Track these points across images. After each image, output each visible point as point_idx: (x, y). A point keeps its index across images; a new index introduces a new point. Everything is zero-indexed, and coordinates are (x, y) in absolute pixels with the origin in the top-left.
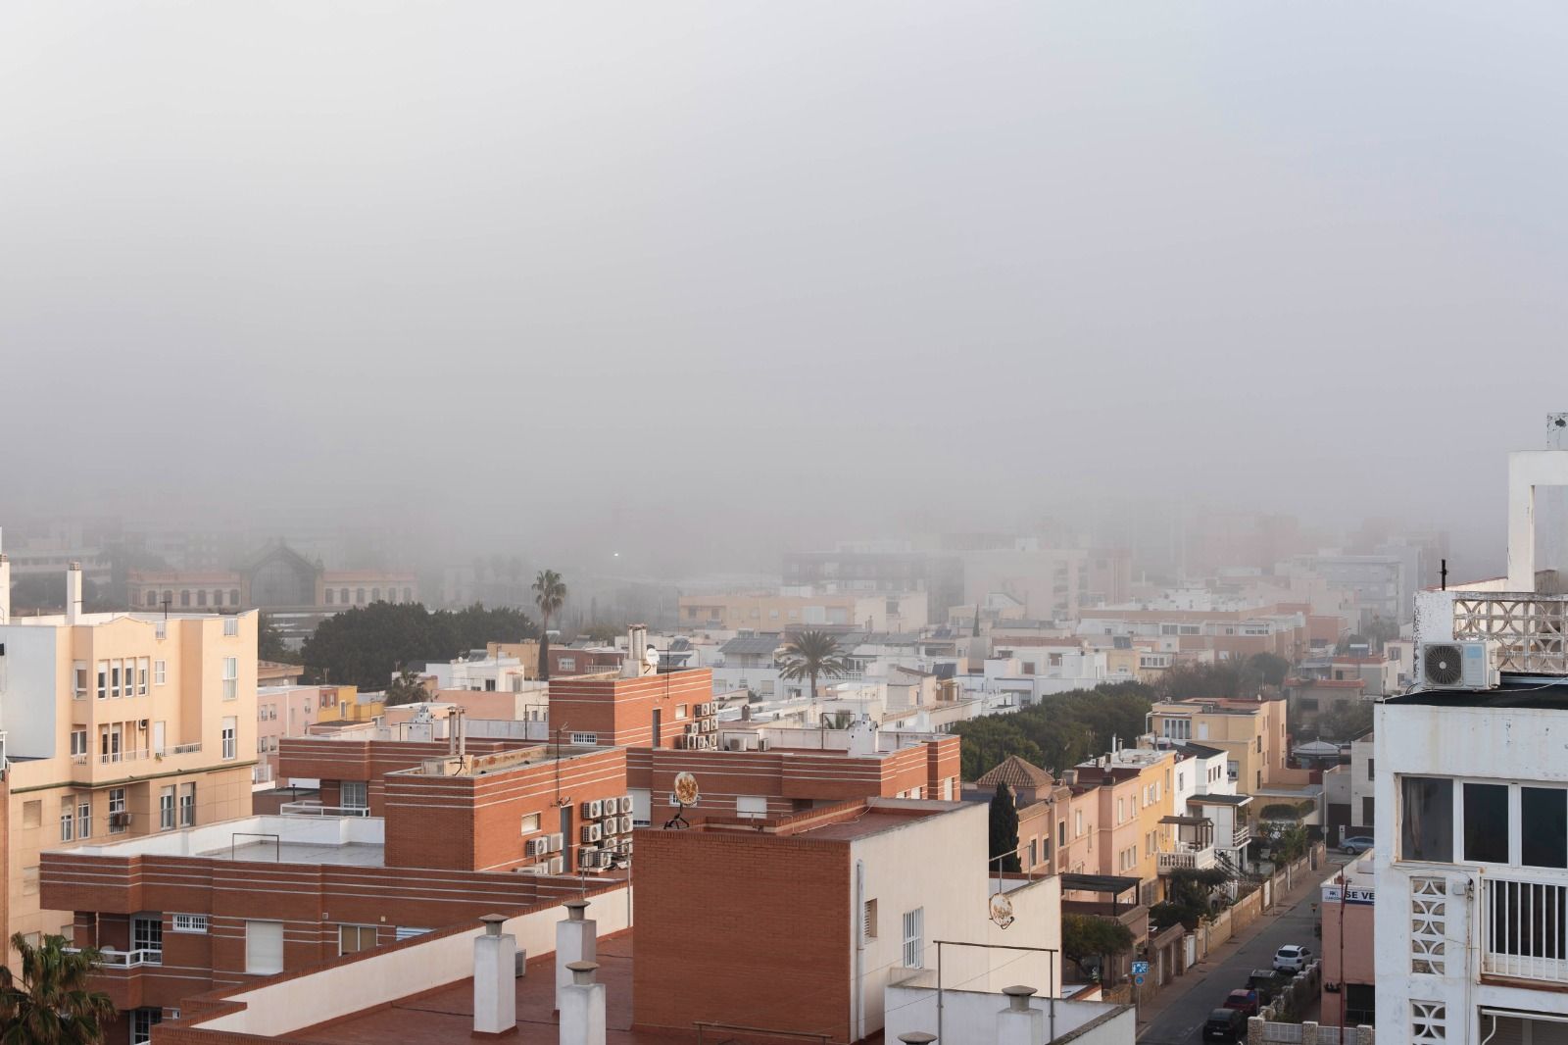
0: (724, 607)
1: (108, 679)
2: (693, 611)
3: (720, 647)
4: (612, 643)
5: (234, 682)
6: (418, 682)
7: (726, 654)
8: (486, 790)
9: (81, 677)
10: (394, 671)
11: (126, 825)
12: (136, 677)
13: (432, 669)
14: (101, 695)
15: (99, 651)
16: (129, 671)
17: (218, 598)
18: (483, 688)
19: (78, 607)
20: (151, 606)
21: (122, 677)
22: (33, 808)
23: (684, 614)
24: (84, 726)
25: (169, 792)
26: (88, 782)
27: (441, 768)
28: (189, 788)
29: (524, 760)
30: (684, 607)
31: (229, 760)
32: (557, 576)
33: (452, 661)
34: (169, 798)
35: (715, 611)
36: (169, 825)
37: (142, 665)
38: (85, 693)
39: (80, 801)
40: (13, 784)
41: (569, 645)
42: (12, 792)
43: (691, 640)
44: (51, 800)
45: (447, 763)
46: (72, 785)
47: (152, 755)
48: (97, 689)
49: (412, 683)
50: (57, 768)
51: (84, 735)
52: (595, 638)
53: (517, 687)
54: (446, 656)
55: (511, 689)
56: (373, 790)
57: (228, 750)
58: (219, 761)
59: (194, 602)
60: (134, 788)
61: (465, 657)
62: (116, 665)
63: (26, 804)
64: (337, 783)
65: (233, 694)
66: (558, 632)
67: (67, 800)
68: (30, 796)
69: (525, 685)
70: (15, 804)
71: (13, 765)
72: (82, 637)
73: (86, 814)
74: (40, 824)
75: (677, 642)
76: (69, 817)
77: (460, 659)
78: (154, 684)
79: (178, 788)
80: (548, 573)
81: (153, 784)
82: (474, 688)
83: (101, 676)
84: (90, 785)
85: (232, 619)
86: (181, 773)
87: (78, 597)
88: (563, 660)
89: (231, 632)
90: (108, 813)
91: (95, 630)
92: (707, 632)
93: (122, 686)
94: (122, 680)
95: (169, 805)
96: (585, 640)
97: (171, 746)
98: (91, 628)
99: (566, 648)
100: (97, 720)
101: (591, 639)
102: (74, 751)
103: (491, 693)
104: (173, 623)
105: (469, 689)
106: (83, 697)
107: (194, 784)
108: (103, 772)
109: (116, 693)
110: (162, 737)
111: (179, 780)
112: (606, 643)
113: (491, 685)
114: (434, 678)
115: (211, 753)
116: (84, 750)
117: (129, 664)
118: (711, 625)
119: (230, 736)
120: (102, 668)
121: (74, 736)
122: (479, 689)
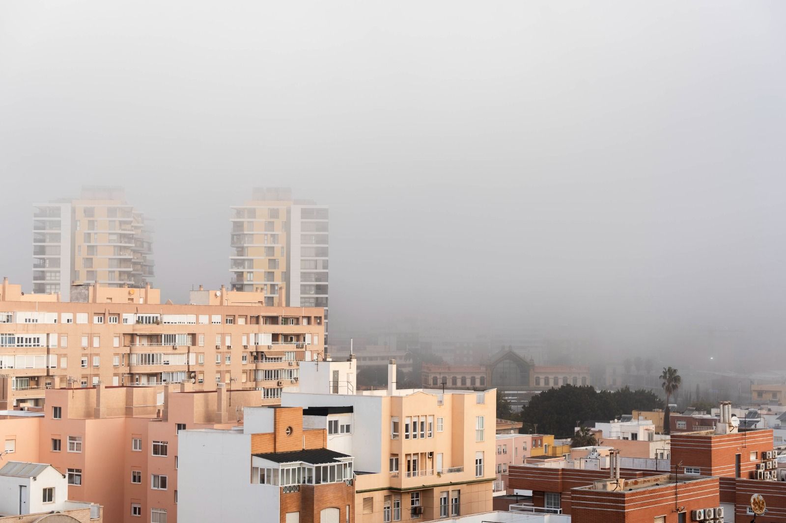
0: (780, 392)
1: (411, 428)
2: (760, 393)
3: (778, 416)
4: (709, 413)
5: (482, 431)
6: (591, 433)
7: (782, 421)
8: (632, 501)
9: (396, 426)
10: (576, 427)
11: (421, 513)
12: (427, 427)
13: (599, 426)
14: (407, 437)
15: (406, 412)
16: (422, 423)
17: (473, 380)
18: (630, 438)
19: (394, 385)
20: (435, 386)
21: (418, 427)
22: (369, 502)
23: (755, 395)
24: (397, 455)
25: (445, 495)
26: (399, 487)
27: (605, 486)
28: (456, 493)
29: (655, 483)
30: (754, 391)
31: (480, 478)
32: (675, 371)
33: (611, 421)
34: (445, 498)
35: (774, 394)
36: (445, 514)
37: (430, 420)
38: (398, 436)
39: (395, 499)
40: (357, 488)
41: (682, 413)
42: (357, 492)
43: (759, 412)
44: (379, 497)
45: (608, 483)
46: (390, 489)
47: (435, 473)
48: (404, 434)
49: (586, 434)
50: (381, 479)
51: (397, 460)
52: (699, 409)
53: (650, 438)
54: (607, 418)
55: (647, 439)
56: (563, 498)
57: (479, 471)
58: (473, 478)
59: (459, 384)
60: (426, 491)
61: (619, 419)
62: (415, 419)
63: (364, 499)
64: (543, 493)
65: (482, 438)
66: (676, 405)
67: (387, 498)
68: (367, 495)
69: (656, 437)
70: (359, 499)
71: (358, 477)
72: (396, 403)
73: (398, 506)
74: (372, 512)
75: (750, 413)
76: (389, 508)
77: (616, 420)
78: (436, 431)
79: (450, 493)
80: (670, 369)
81: (436, 490)
82: (624, 438)
83: (407, 426)
84: (400, 490)
85: (481, 394)
86: (452, 484)
87: (394, 379)
88: (679, 422)
89: (481, 402)
90: (410, 506)
91: (404, 400)
92: (769, 407)
93: (419, 432)
94: (418, 428)
95: (445, 503)
96: (693, 410)
97: (446, 468)
98: (401, 398)
99: (681, 415)
100: (405, 451)
101: (696, 410)
102: (391, 469)
103: (635, 441)
104: (448, 395)
105: (621, 438)
106: (397, 438)
107: (459, 491)
108: (408, 482)
109: (415, 436)
110: (442, 462)
111: (451, 488)
112: (705, 413)
113: (634, 436)
114: (600, 431)
115: (469, 474)
116: (397, 469)
117: (422, 419)
118: (772, 403)
119: (480, 463)
120: (407, 421)
121: (391, 460)
122: (627, 438)
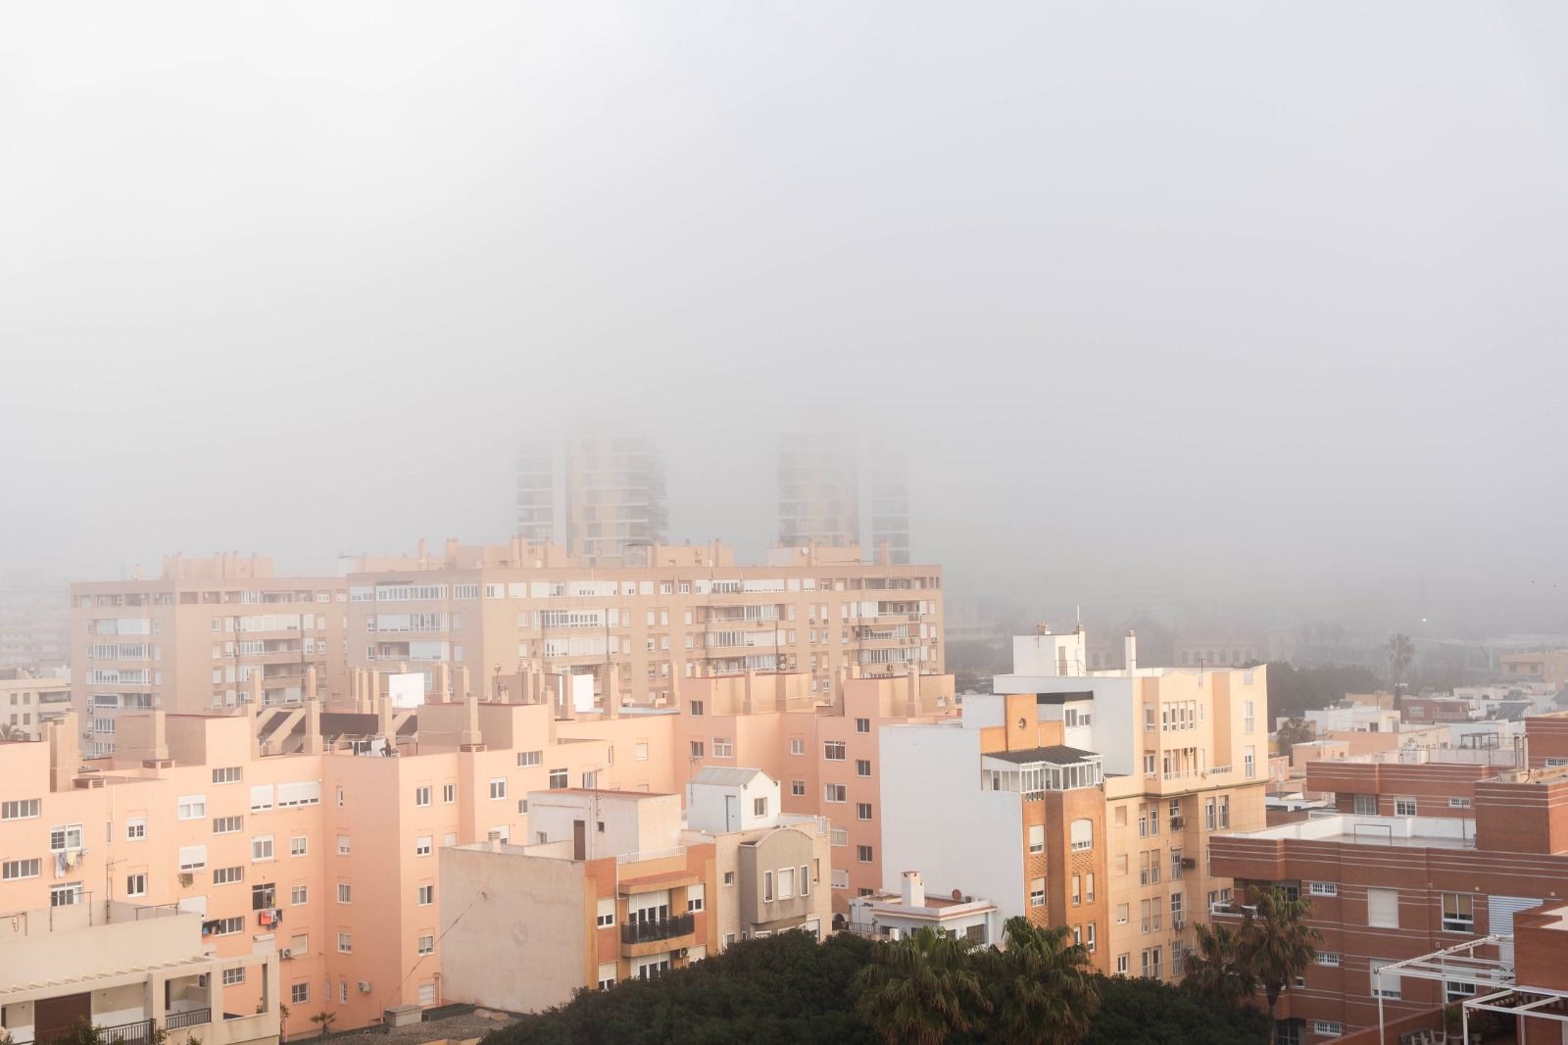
0: (1542, 663)
1: (1169, 717)
2: (1513, 666)
3: (1552, 697)
4: (1452, 694)
5: (1252, 720)
6: (1303, 725)
7: (1558, 702)
9: (1150, 716)
10: (1280, 716)
11: (1181, 826)
12: (1187, 715)
13: (1310, 715)
14: (1165, 728)
15: (1163, 697)
16: (1182, 711)
17: (1236, 659)
18: (1368, 729)
19: (1134, 663)
20: (1200, 663)
21: (1178, 715)
22: (1122, 811)
23: (1506, 669)
24: (1154, 752)
25: (1210, 803)
26: (1158, 793)
27: (1514, 778)
28: (1223, 800)
30: (1505, 663)
31: (1250, 779)
32: (1407, 638)
33: (1325, 708)
34: (1211, 807)
35: (1534, 667)
36: (1211, 826)
37: (1191, 707)
38: (1154, 727)
39: (1151, 809)
40: (1109, 793)
41: (1417, 695)
42: (1108, 800)
43: (1524, 691)
44: (1133, 805)
45: (1518, 774)
46: (1146, 795)
47: (1199, 775)
48: (1162, 725)
49: (1298, 725)
50: (1134, 784)
51: (1152, 758)
52: (1439, 690)
53: (1396, 730)
54: (1319, 705)
55: (1391, 731)
57: (1250, 771)
58: (1242, 780)
59: (1217, 659)
60: (1186, 799)
61: (1335, 705)
62: (1174, 706)
63: (1117, 808)
65: (1252, 729)
66: (1406, 685)
67: (1143, 806)
68: (1119, 803)
69: (1401, 726)
70: (1111, 807)
71: (1108, 780)
72: (1150, 687)
73: (1154, 817)
74: (1126, 824)
75: (1512, 693)
76: (1144, 819)
77: (1332, 707)
78: (1198, 720)
79: (1217, 798)
80: (1399, 636)
81: (1200, 795)
82: (1359, 730)
83: (1165, 714)
84: (1160, 796)
85: (1248, 672)
86: (1219, 788)
87: (1134, 657)
88: (1414, 708)
89: (1249, 682)
90: (1169, 817)
91: (1161, 681)
92: (1530, 684)
93: (1178, 722)
94: (1181, 717)
95: (1211, 813)
96: (1432, 692)
97: (1210, 767)
98: (1157, 679)
99: (1415, 698)
100: (1164, 746)
101: (1436, 691)
102: (1146, 771)
103: (1374, 733)
104: (1208, 675)
105: (1356, 729)
106: (1152, 730)
107: (1227, 797)
108: (1169, 786)
109: (1174, 728)
110: (1205, 761)
111: (1217, 794)
112: (1448, 694)
113: (1374, 727)
114: (1314, 722)
115: (1238, 776)
116: (1152, 770)
117: (1182, 706)
118: (1533, 679)
119: (1250, 761)
120: (1164, 708)
121: (1145, 759)
122: (1364, 730)
